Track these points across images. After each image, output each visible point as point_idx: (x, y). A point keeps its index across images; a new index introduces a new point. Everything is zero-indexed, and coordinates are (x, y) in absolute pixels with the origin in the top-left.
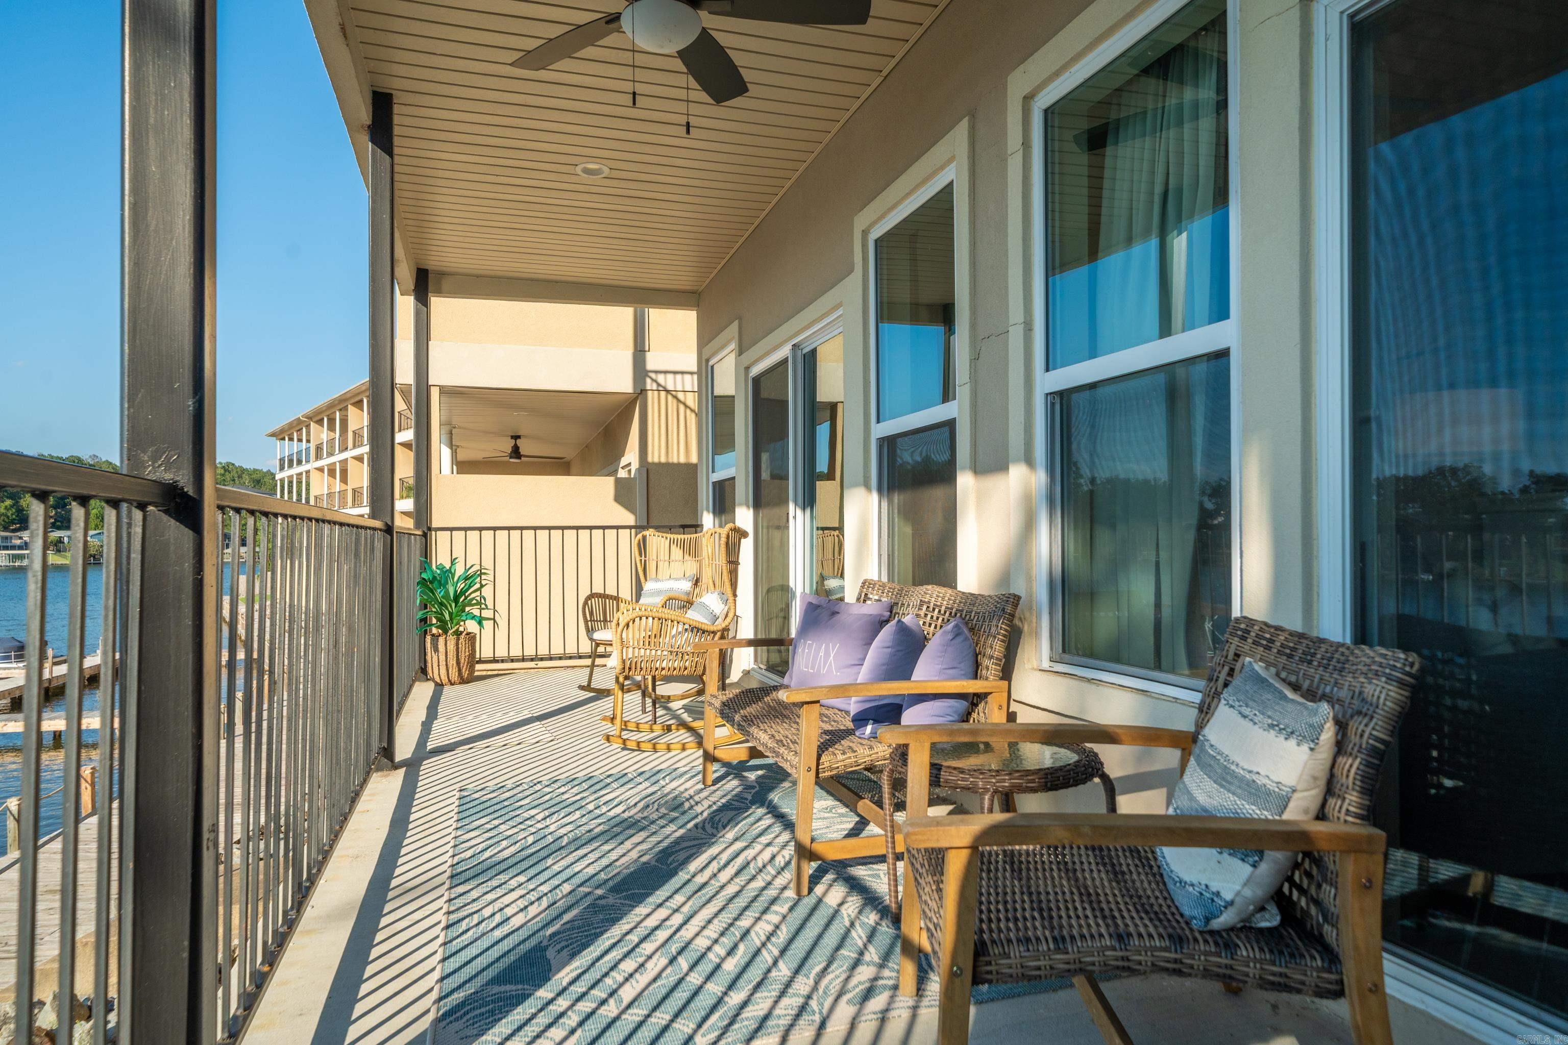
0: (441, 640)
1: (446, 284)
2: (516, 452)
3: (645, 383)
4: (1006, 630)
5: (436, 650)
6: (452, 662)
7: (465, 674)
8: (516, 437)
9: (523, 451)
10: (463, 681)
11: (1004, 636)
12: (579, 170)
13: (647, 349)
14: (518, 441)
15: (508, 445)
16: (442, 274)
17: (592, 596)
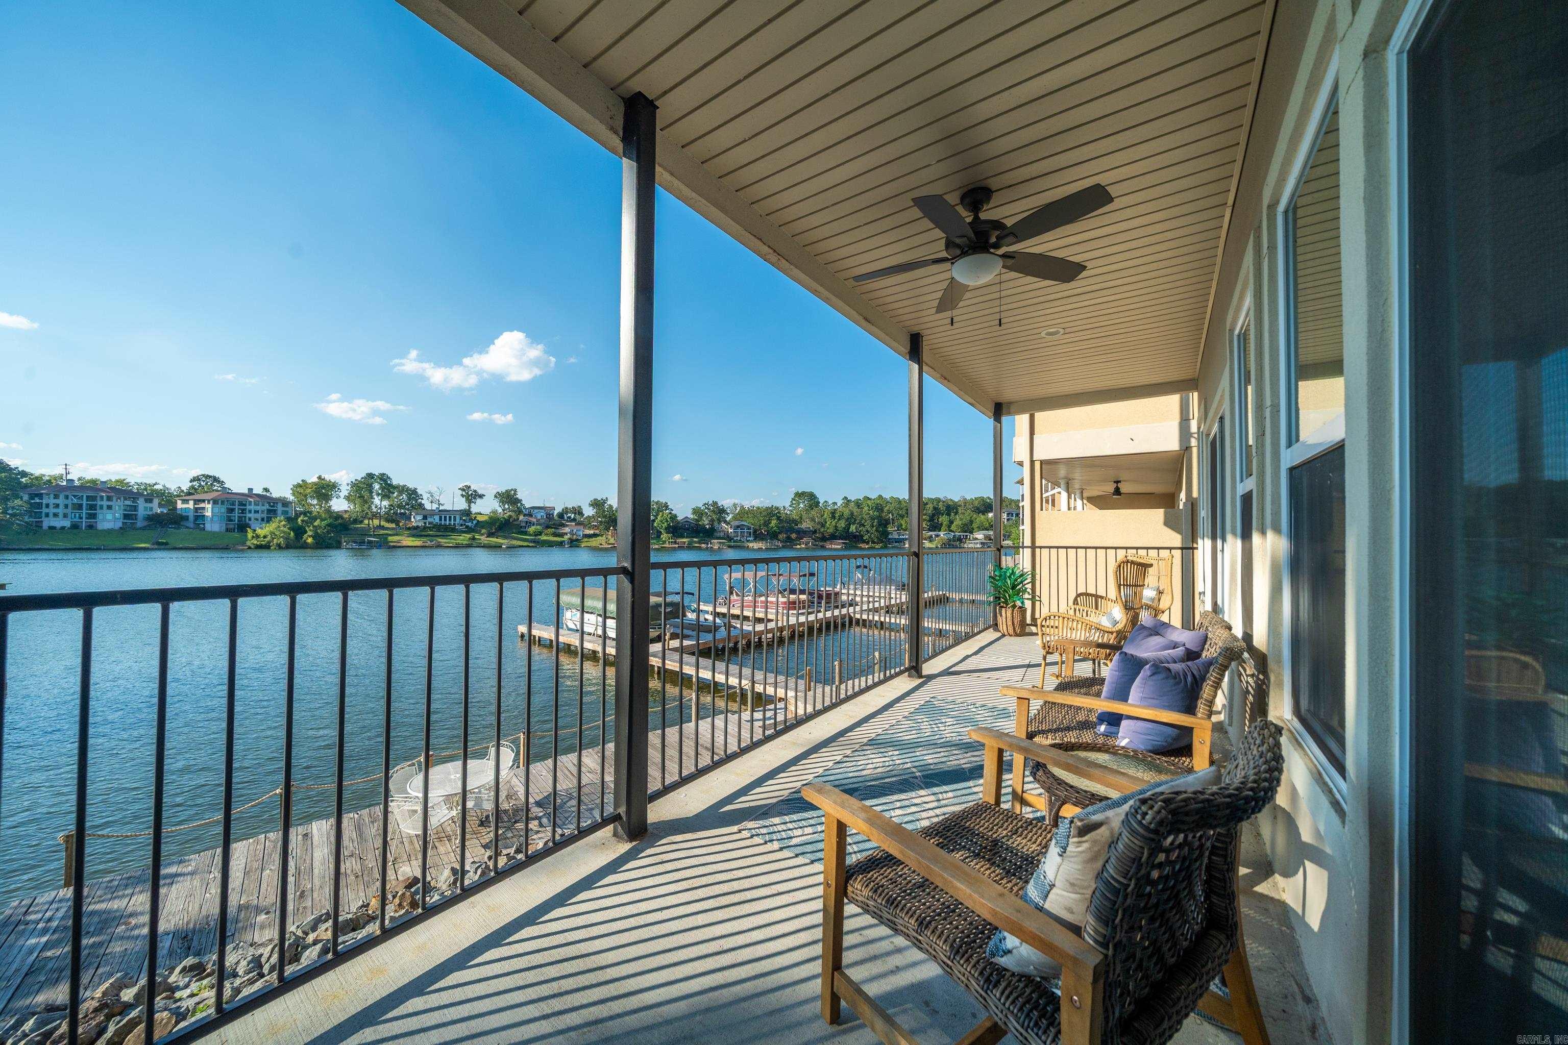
0: (1003, 610)
1: (1013, 408)
2: (1117, 492)
3: (1189, 442)
4: (1216, 678)
5: (1001, 615)
6: (1010, 623)
7: (1018, 631)
8: (1117, 482)
9: (1122, 490)
10: (1017, 635)
11: (1214, 682)
12: (1043, 334)
13: (1191, 417)
14: (1119, 485)
15: (1111, 488)
16: (1010, 403)
17: (1078, 595)
